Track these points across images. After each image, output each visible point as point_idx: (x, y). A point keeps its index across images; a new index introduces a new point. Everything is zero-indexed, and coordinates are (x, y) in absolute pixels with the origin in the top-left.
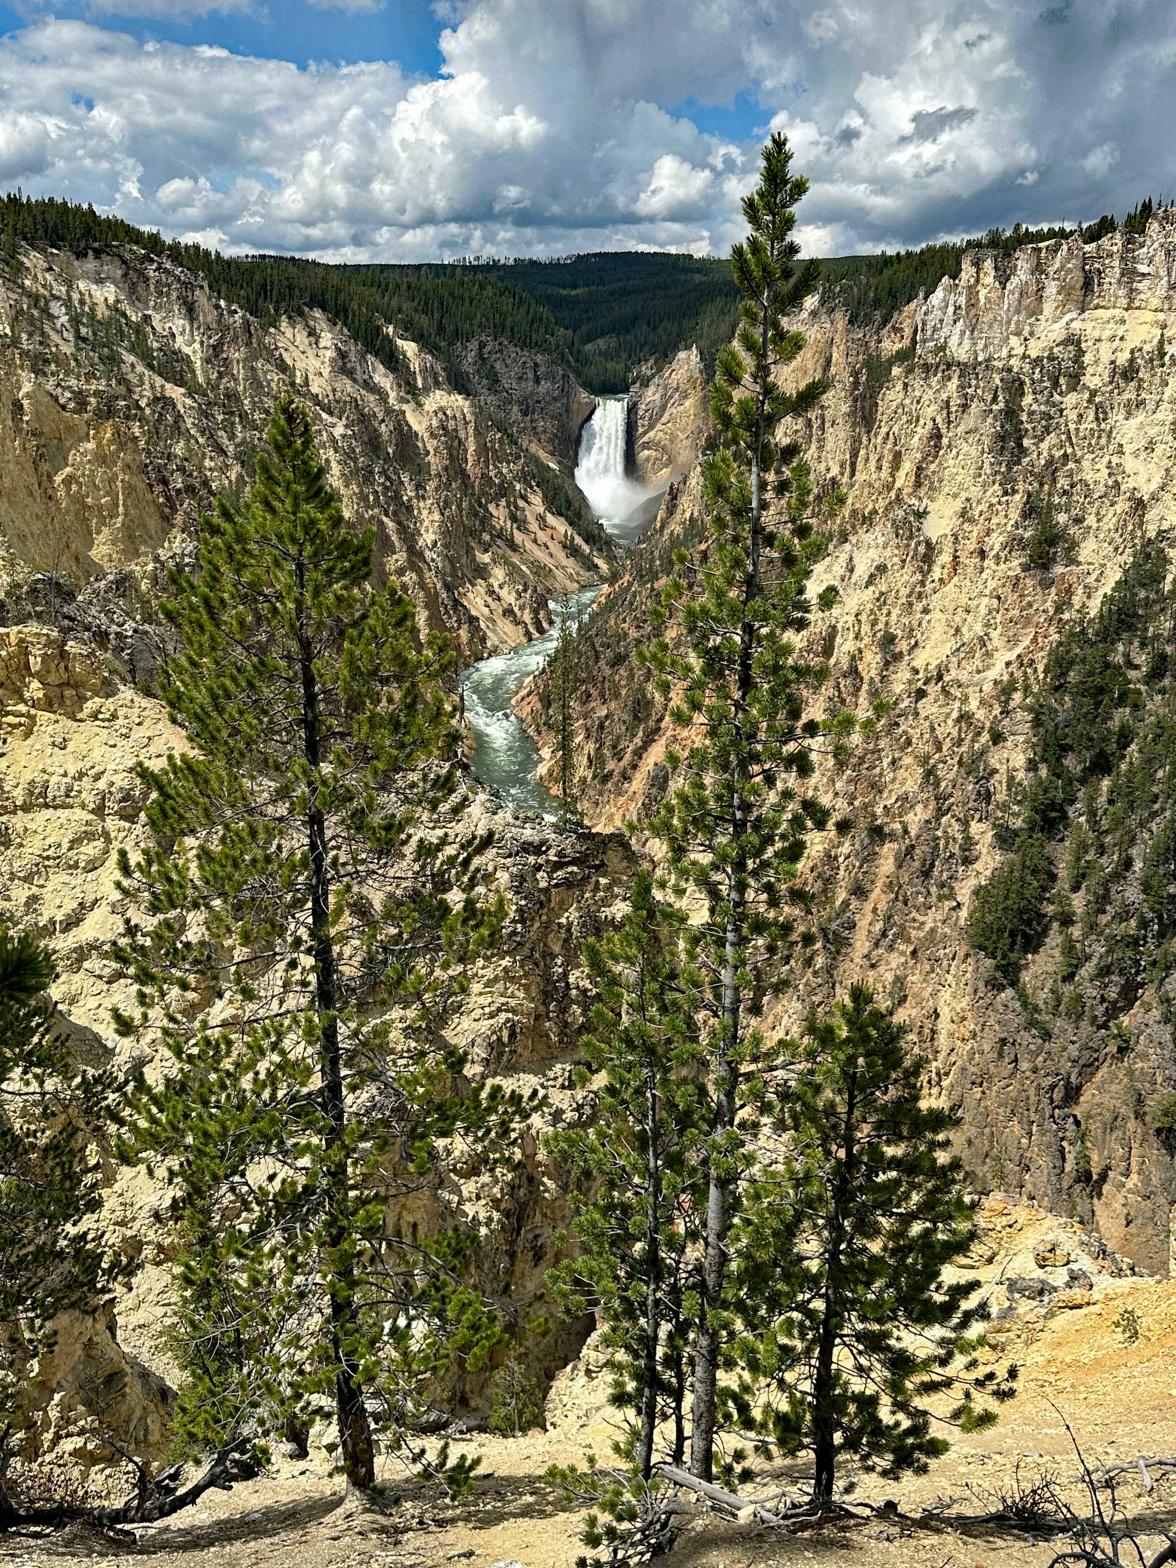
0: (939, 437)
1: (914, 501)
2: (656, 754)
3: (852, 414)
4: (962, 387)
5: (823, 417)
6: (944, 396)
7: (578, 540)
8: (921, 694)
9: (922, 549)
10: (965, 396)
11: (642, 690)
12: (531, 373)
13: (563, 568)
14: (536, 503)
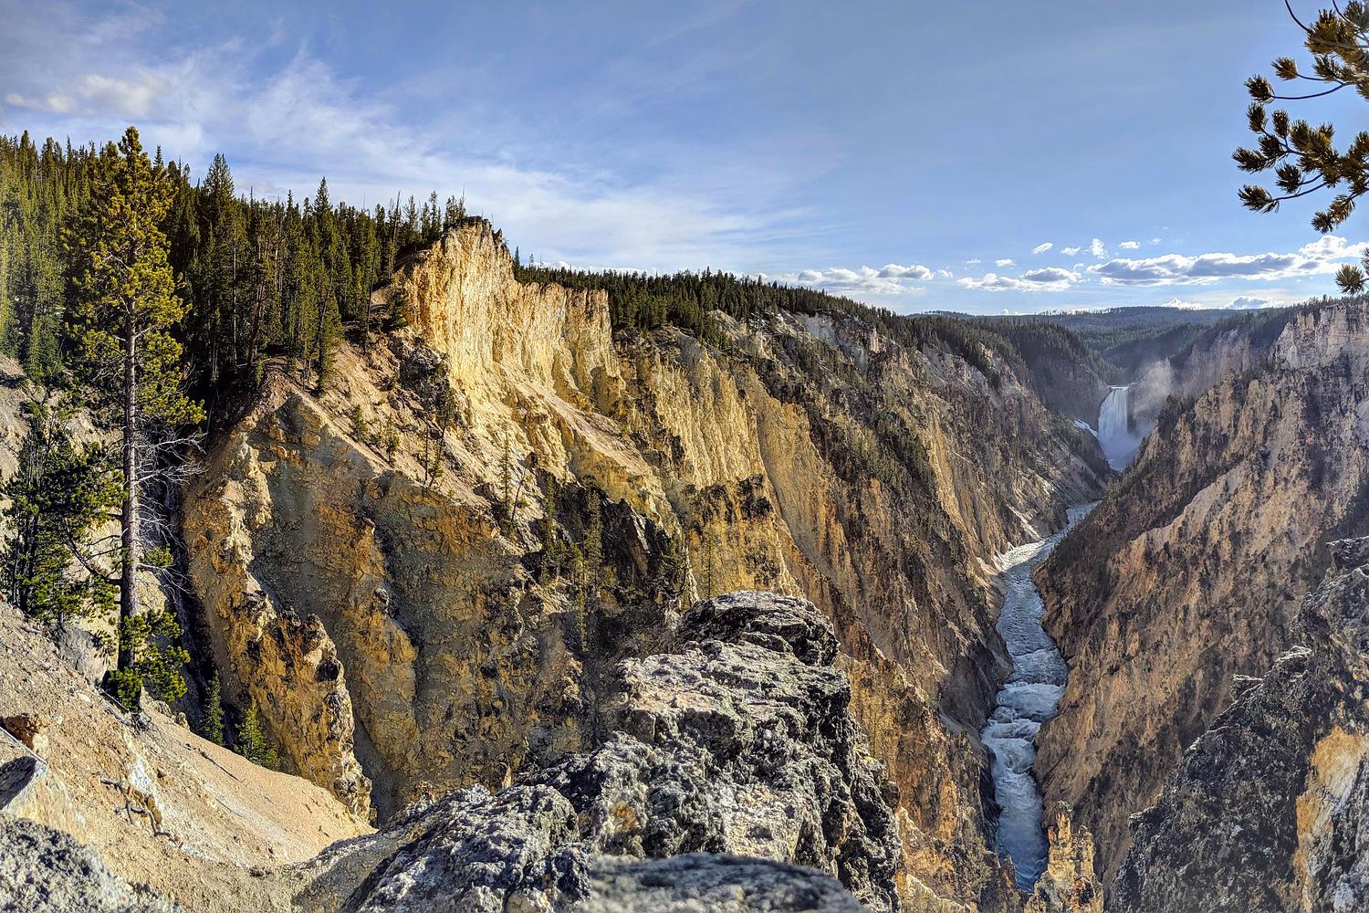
0: (1276, 411)
1: (1262, 449)
2: (1110, 609)
3: (1233, 397)
4: (1286, 383)
5: (1217, 400)
6: (1278, 387)
7: (1090, 471)
8: (1254, 569)
9: (1256, 478)
10: (1288, 388)
11: (1105, 565)
12: (1071, 374)
13: (1079, 488)
14: (1065, 449)
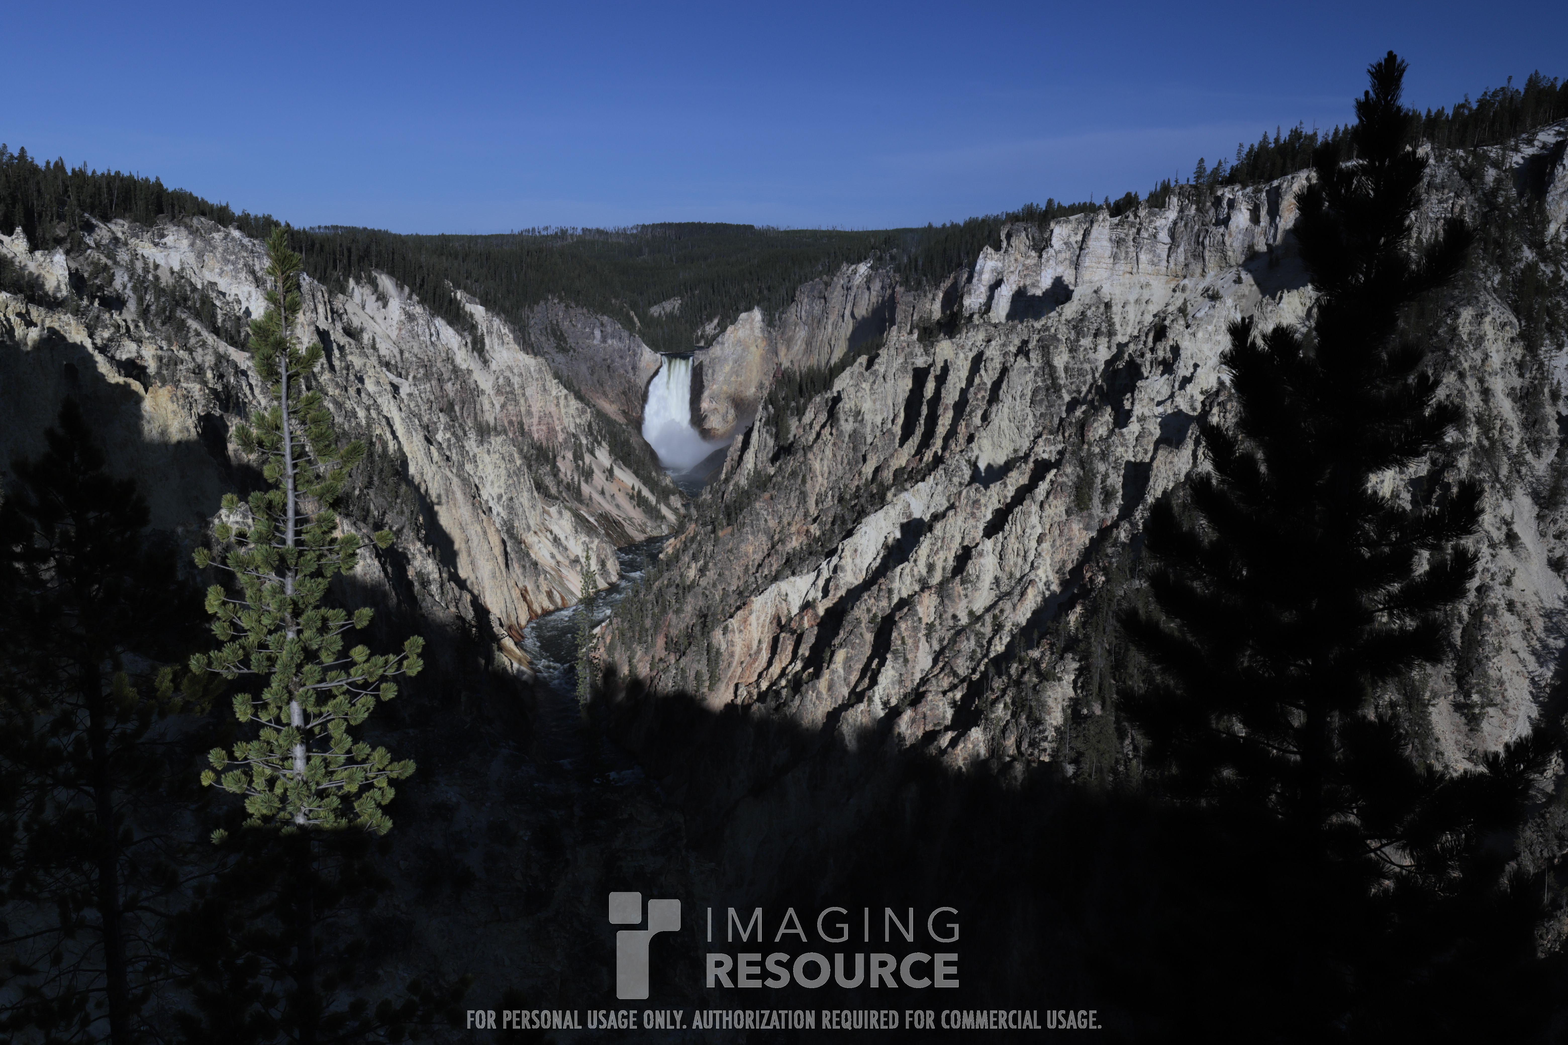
3: (903, 369)
4: (1004, 345)
7: (645, 492)
9: (975, 495)
10: (1009, 354)
11: (710, 638)
12: (598, 333)
13: (630, 519)
14: (603, 456)
